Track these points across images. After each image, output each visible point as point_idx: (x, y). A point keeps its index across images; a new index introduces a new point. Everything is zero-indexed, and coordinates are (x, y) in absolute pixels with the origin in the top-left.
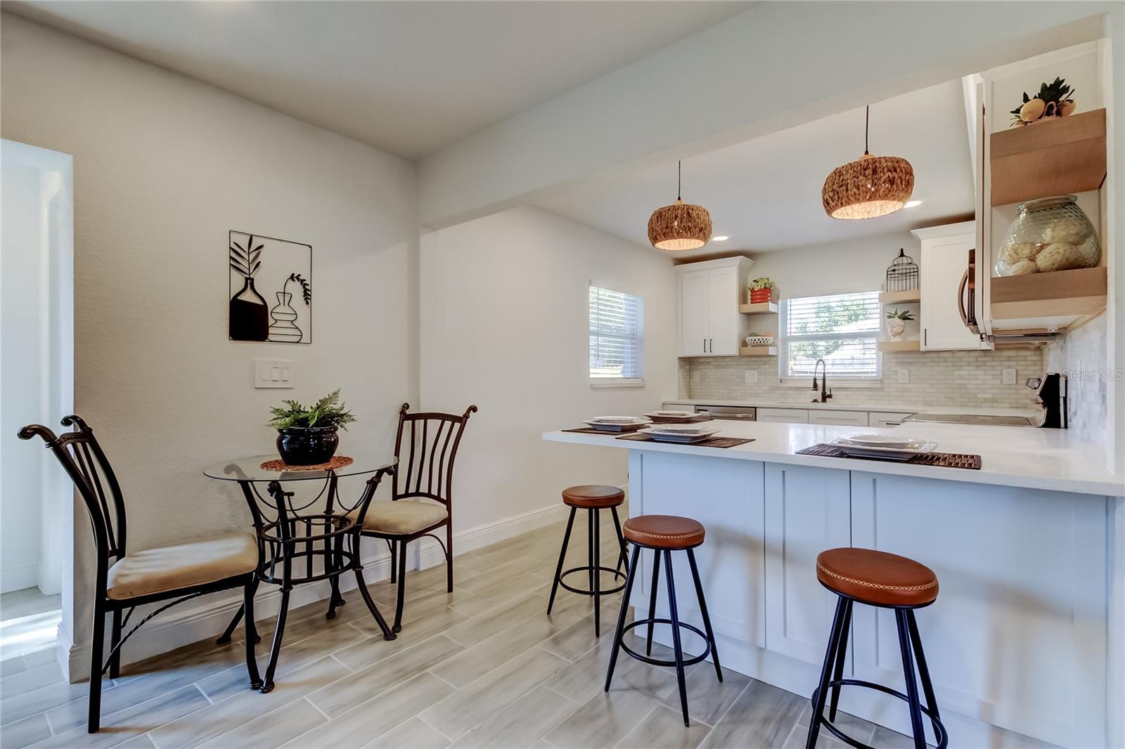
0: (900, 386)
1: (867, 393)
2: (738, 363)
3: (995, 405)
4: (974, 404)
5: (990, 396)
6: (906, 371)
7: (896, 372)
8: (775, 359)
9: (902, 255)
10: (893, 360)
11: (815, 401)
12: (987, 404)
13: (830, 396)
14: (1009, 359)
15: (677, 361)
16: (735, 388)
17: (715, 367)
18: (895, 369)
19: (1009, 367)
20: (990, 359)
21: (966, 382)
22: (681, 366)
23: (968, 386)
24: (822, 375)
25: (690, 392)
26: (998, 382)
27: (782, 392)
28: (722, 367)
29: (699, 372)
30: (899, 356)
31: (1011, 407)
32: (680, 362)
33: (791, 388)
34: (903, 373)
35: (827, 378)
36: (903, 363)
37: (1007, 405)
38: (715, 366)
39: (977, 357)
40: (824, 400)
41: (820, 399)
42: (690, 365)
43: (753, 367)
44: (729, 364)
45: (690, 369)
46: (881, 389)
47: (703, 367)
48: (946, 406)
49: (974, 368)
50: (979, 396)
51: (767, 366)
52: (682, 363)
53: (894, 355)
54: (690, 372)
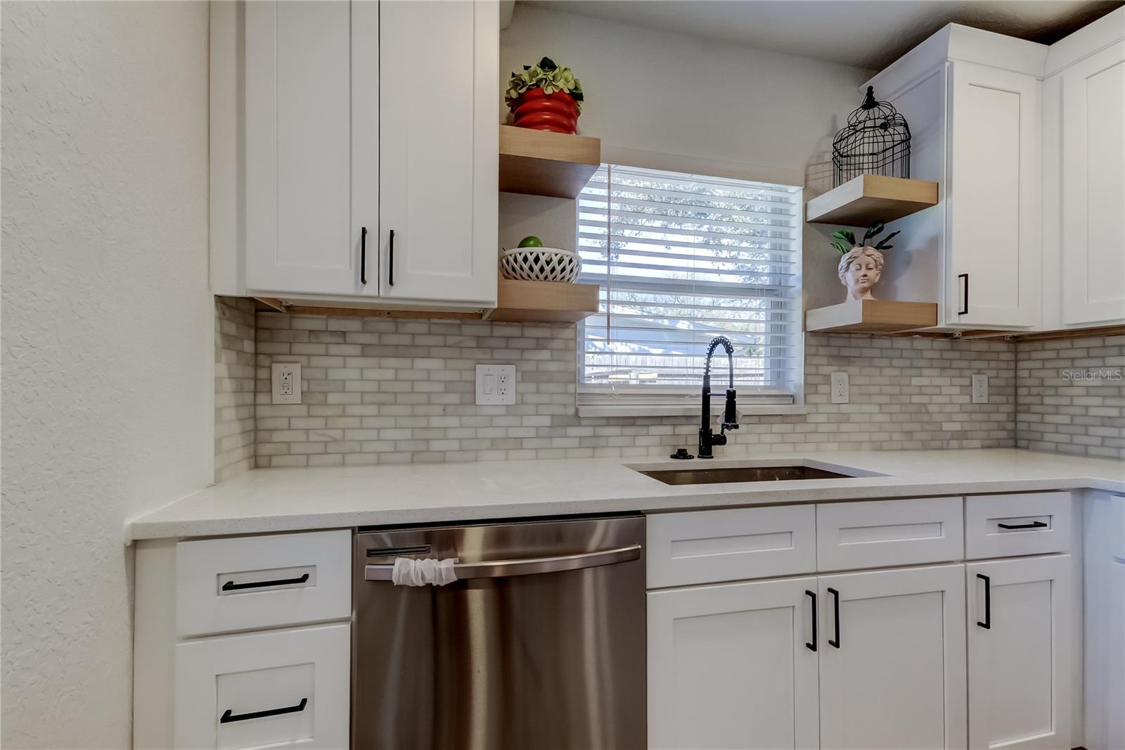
0: (834, 409)
1: (777, 428)
2: (451, 340)
3: (965, 443)
4: (938, 444)
5: (956, 427)
6: (845, 376)
7: (827, 380)
8: (568, 333)
9: (870, 103)
10: (822, 351)
11: (682, 454)
12: (954, 443)
13: (721, 440)
14: (980, 356)
15: (209, 314)
16: (436, 422)
17: (366, 350)
18: (824, 370)
19: (979, 372)
20: (956, 355)
21: (925, 399)
22: (227, 341)
23: (932, 408)
24: (701, 383)
25: (256, 442)
26: (966, 399)
27: (587, 431)
28: (399, 352)
29: (296, 369)
30: (836, 341)
31: (983, 447)
32: (221, 318)
33: (610, 421)
34: (840, 378)
35: (712, 392)
36: (842, 360)
37: (977, 443)
38: (364, 346)
39: (941, 350)
40: (705, 452)
41: (693, 450)
42: (256, 341)
43: (499, 355)
44: (421, 340)
45: (256, 354)
46: (802, 418)
47: (320, 349)
48: (903, 450)
49: (936, 372)
50: (946, 427)
51: (545, 355)
52: (232, 328)
53: (824, 341)
54: (257, 366)
